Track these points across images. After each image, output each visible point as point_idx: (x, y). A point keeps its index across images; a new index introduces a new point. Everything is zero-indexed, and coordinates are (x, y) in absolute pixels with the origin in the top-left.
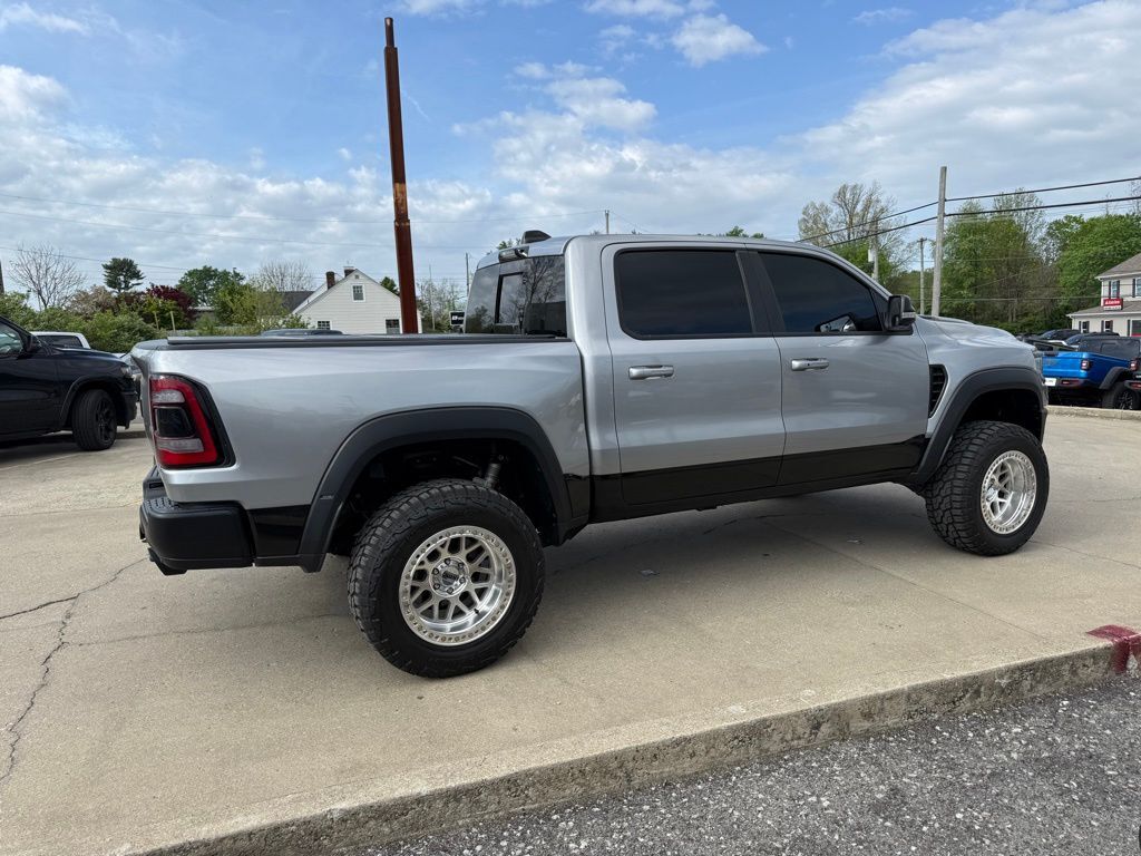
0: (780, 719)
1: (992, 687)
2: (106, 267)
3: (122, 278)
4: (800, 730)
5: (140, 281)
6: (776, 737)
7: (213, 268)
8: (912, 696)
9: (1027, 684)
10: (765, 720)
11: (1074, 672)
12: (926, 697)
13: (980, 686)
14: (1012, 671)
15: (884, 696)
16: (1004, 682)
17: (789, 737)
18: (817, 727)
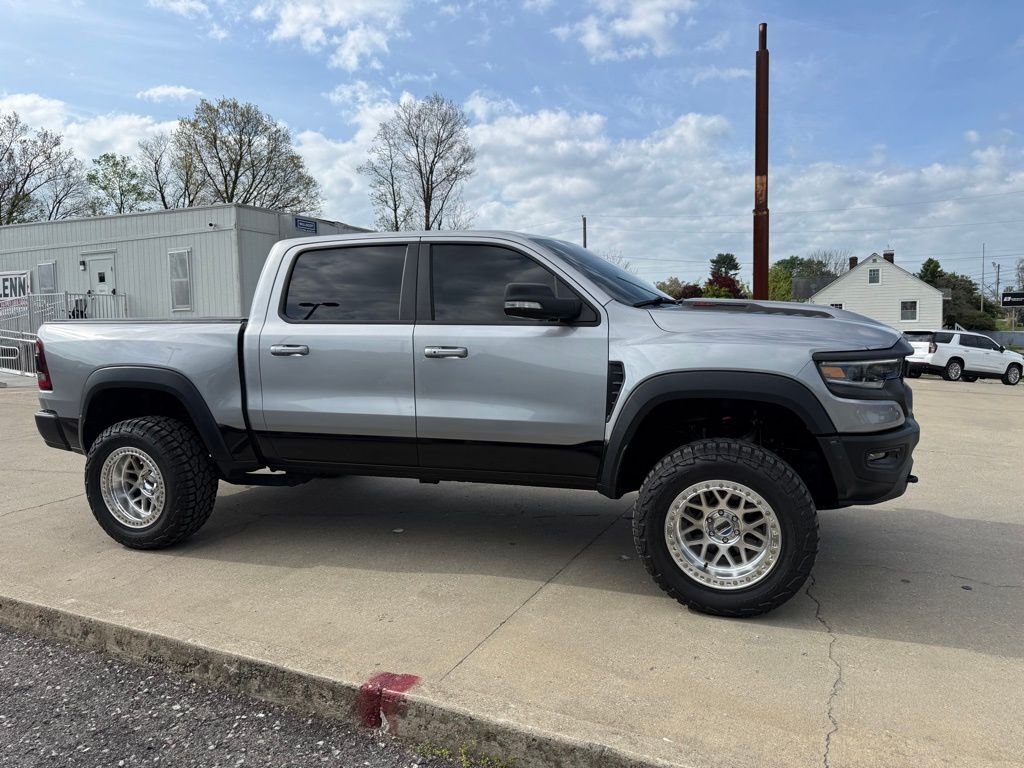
0: (66, 616)
1: (219, 668)
2: (713, 261)
3: (723, 269)
4: (76, 631)
5: (737, 272)
6: (62, 628)
7: (800, 258)
8: (154, 642)
9: (255, 683)
10: (57, 612)
11: (308, 696)
12: (163, 650)
13: (209, 663)
14: (242, 663)
15: (133, 632)
16: (233, 670)
17: (68, 632)
18: (86, 633)
